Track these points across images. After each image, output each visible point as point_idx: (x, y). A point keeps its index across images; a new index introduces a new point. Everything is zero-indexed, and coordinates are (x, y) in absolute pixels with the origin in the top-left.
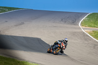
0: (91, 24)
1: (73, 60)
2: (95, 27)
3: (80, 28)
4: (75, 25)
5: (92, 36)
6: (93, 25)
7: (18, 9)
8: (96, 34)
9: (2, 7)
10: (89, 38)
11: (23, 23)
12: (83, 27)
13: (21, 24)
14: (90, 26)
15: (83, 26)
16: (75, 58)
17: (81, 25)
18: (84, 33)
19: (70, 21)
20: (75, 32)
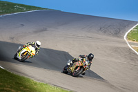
1: (112, 86)
3: (125, 43)
7: (39, 8)
9: (18, 5)
11: (45, 30)
12: (130, 42)
13: (42, 31)
15: (129, 39)
16: (115, 85)
17: (127, 38)
18: (130, 49)
19: (112, 31)
20: (119, 48)
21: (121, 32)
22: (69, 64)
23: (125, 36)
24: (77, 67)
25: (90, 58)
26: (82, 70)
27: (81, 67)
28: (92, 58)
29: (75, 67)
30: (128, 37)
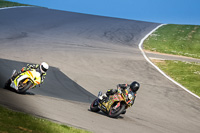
0: (163, 47)
2: (171, 53)
3: (140, 54)
4: (131, 45)
5: (164, 70)
6: (167, 48)
8: (172, 67)
10: (157, 74)
11: (25, 35)
12: (147, 52)
14: (162, 51)
15: (146, 48)
17: (142, 47)
18: (147, 63)
19: (122, 37)
20: (131, 61)
21: (135, 39)
22: (101, 98)
23: (140, 45)
24: (115, 103)
25: (134, 88)
26: (123, 107)
27: (123, 103)
28: (138, 88)
29: (112, 103)
30: (145, 46)
